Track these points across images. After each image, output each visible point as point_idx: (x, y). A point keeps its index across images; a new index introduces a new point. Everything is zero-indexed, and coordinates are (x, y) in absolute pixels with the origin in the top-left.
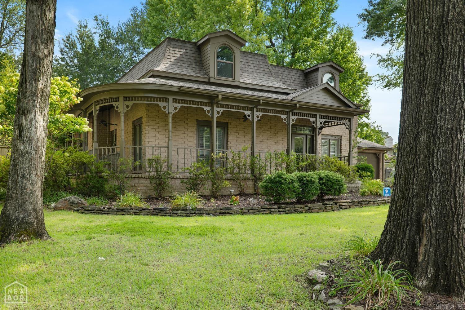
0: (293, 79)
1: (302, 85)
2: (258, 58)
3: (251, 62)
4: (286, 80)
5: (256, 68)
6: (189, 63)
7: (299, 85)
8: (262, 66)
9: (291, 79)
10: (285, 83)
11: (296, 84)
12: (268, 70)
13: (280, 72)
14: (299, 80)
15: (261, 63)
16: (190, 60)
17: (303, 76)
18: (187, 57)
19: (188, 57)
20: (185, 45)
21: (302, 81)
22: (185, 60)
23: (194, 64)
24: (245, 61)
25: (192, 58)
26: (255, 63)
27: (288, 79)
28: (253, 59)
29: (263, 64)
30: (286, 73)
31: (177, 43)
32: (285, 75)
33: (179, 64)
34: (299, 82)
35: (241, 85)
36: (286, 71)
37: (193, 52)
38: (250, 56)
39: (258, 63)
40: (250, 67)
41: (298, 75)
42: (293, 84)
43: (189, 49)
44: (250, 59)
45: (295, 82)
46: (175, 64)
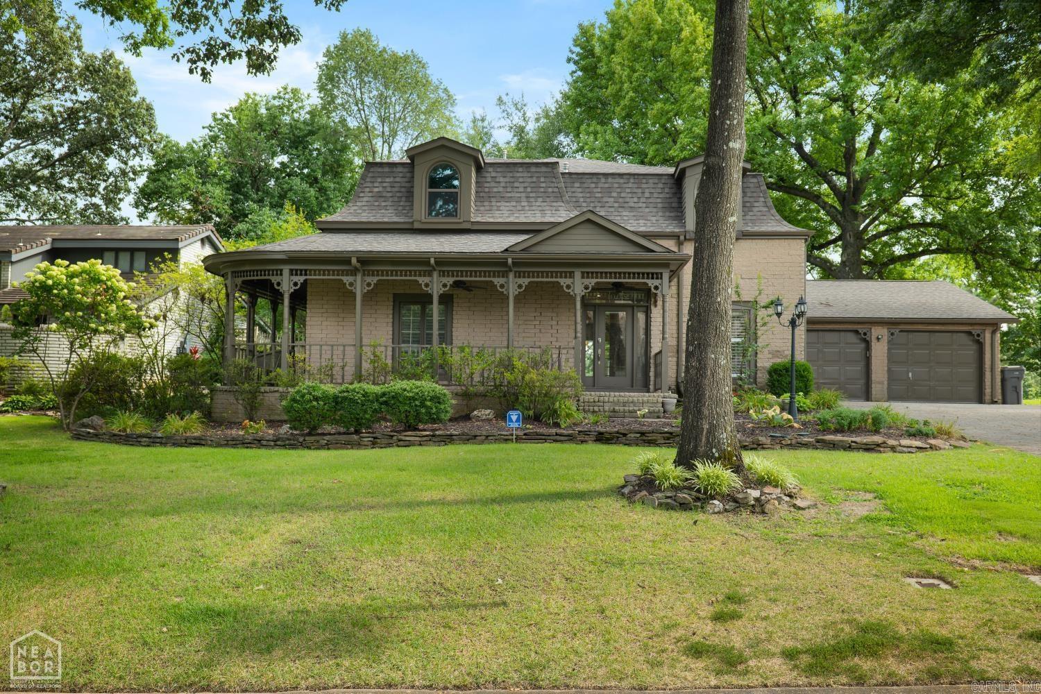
0: (647, 195)
1: (666, 205)
2: (538, 170)
3: (521, 180)
4: (628, 200)
5: (529, 190)
6: (396, 199)
7: (660, 205)
8: (543, 185)
9: (640, 195)
10: (626, 205)
11: (651, 205)
12: (556, 190)
13: (616, 185)
14: (661, 196)
15: (542, 180)
16: (398, 194)
17: (674, 186)
18: (394, 190)
19: (396, 189)
20: (395, 169)
21: (668, 196)
22: (390, 194)
23: (404, 199)
24: (507, 180)
25: (403, 190)
26: (529, 180)
27: (634, 195)
28: (525, 174)
29: (548, 180)
30: (630, 185)
31: (380, 170)
32: (628, 190)
33: (377, 204)
34: (659, 200)
35: (475, 227)
36: (632, 181)
37: (405, 180)
38: (520, 170)
39: (534, 179)
40: (516, 190)
41: (661, 185)
42: (644, 205)
43: (401, 175)
44: (518, 175)
45: (651, 200)
46: (369, 204)
